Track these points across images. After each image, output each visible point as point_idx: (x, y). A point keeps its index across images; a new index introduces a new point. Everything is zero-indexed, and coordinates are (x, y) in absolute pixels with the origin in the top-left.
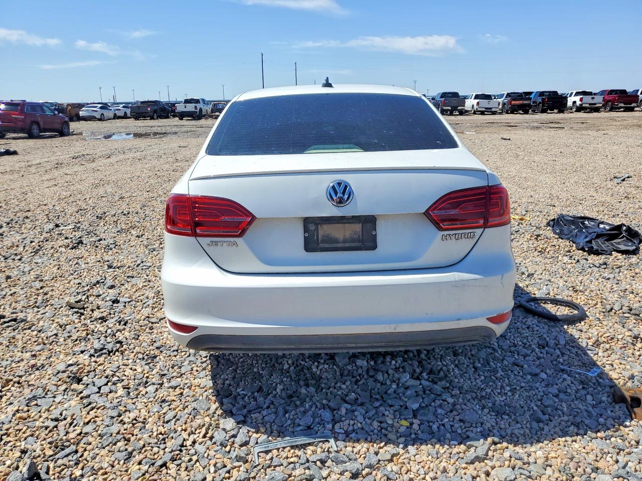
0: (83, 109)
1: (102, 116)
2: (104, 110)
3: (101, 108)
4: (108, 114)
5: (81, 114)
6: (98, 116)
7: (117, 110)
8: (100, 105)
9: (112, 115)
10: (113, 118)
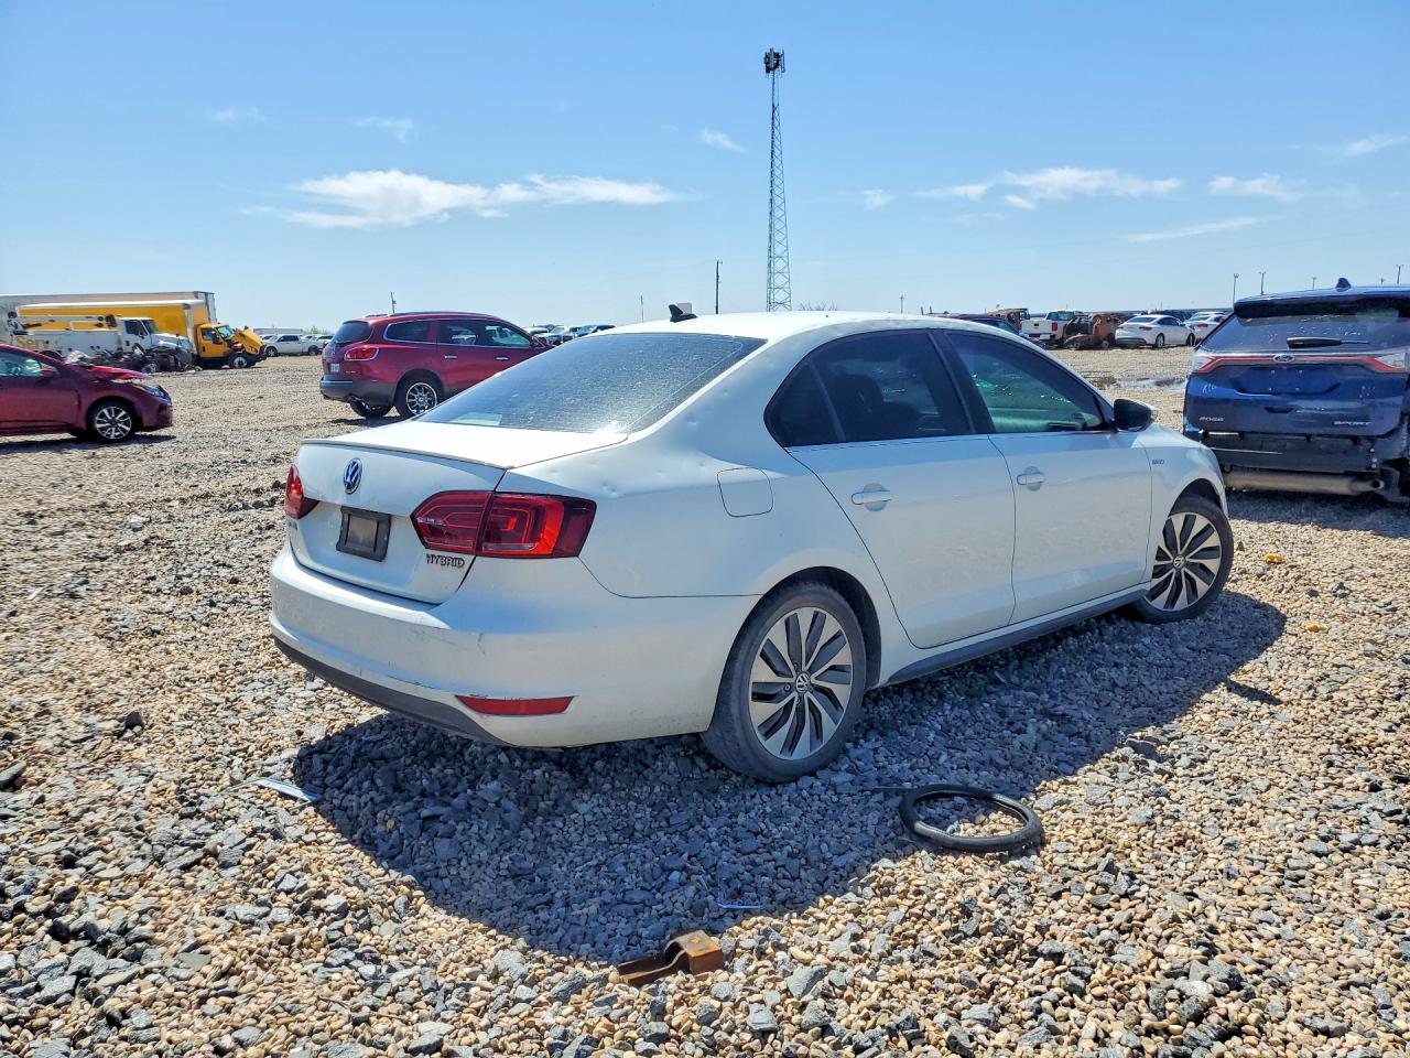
0: (1125, 323)
1: (1161, 339)
2: (1165, 327)
3: (1161, 322)
4: (1174, 334)
5: (1119, 334)
6: (1150, 338)
7: (1199, 326)
8: (1159, 317)
9: (1184, 338)
10: (1184, 343)
